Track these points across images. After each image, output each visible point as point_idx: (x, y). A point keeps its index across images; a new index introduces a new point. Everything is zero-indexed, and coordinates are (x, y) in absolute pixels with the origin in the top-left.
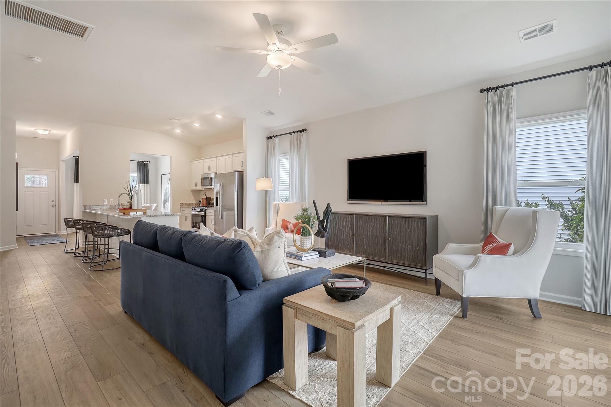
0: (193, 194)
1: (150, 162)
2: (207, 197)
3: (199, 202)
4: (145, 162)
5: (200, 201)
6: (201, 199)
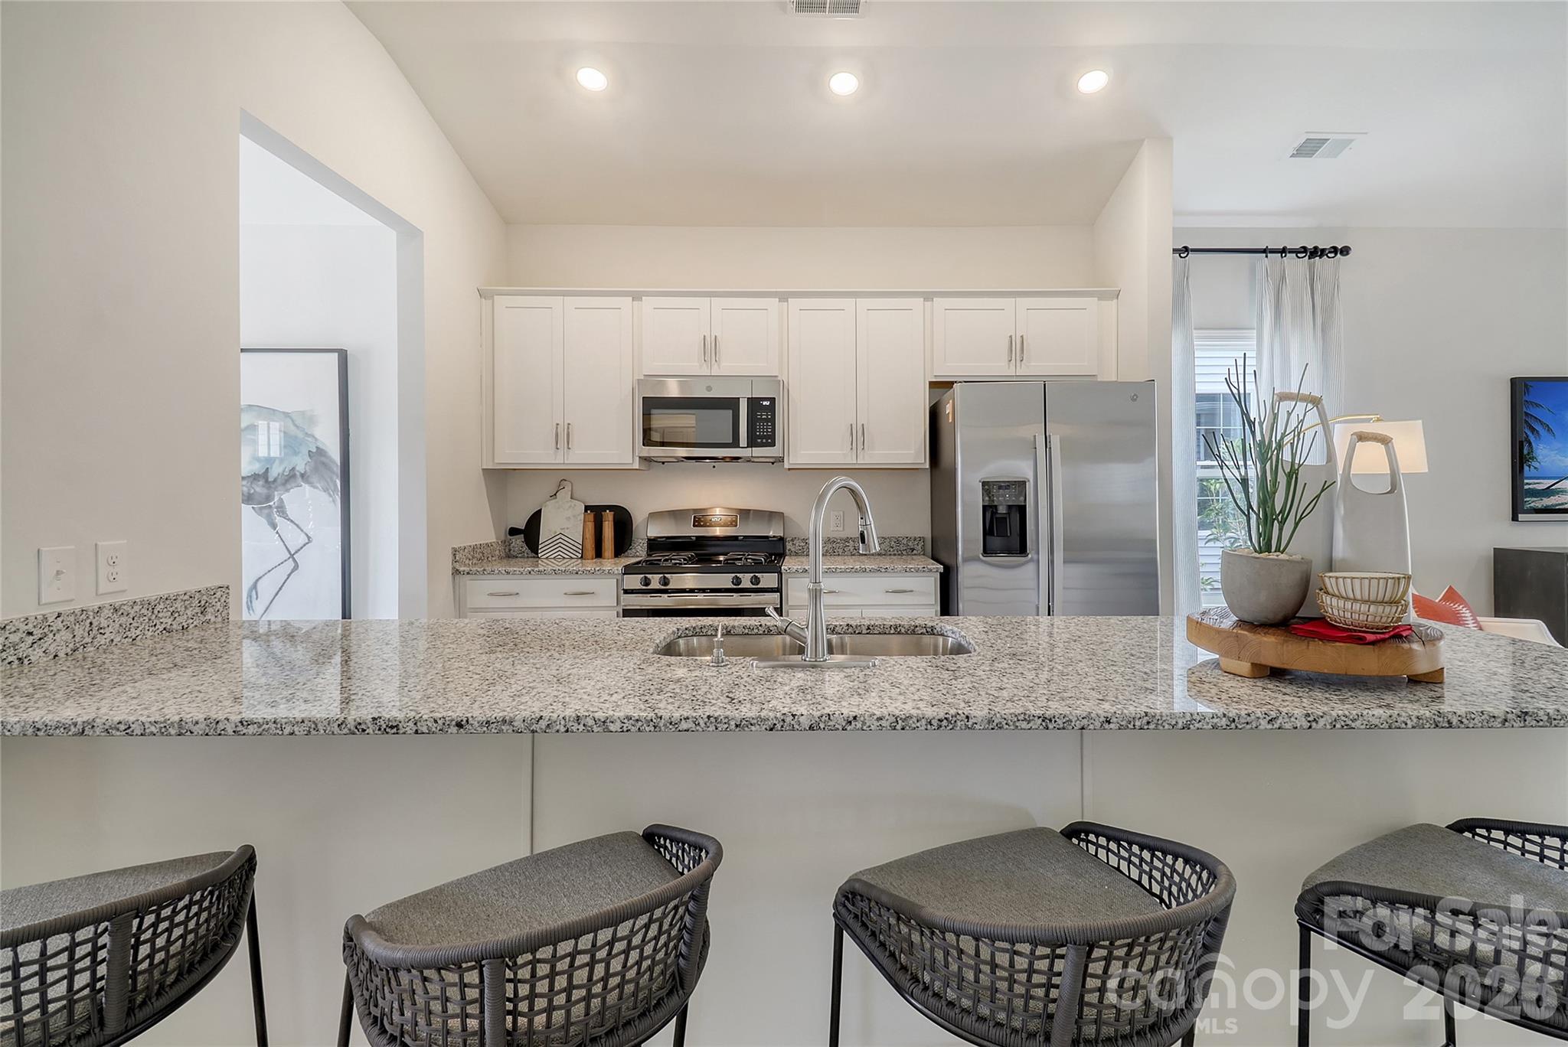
5: (517, 532)
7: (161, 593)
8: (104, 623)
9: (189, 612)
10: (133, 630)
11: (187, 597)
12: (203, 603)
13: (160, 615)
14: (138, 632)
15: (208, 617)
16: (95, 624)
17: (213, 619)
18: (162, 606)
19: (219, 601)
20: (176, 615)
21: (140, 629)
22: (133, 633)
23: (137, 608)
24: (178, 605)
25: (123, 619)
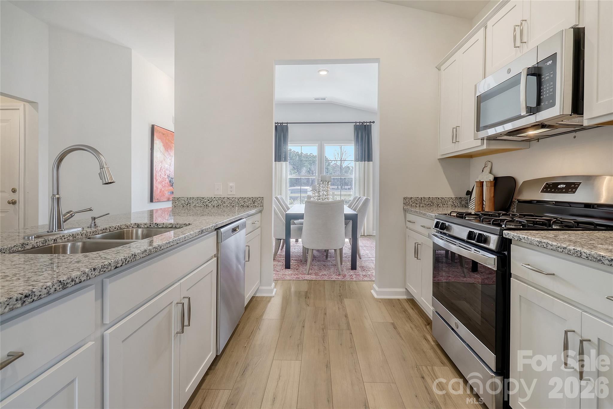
0: (444, 172)
1: (374, 122)
2: (496, 179)
3: (463, 195)
4: (366, 122)
5: (469, 193)
6: (472, 184)
7: (240, 197)
8: (225, 201)
9: (249, 202)
10: (233, 204)
11: (248, 198)
12: (254, 201)
13: (240, 202)
14: (234, 205)
15: (256, 205)
16: (223, 201)
17: (257, 205)
18: (241, 199)
19: (259, 201)
20: (245, 202)
21: (235, 204)
22: (233, 205)
23: (234, 199)
24: (246, 200)
25: (230, 201)
